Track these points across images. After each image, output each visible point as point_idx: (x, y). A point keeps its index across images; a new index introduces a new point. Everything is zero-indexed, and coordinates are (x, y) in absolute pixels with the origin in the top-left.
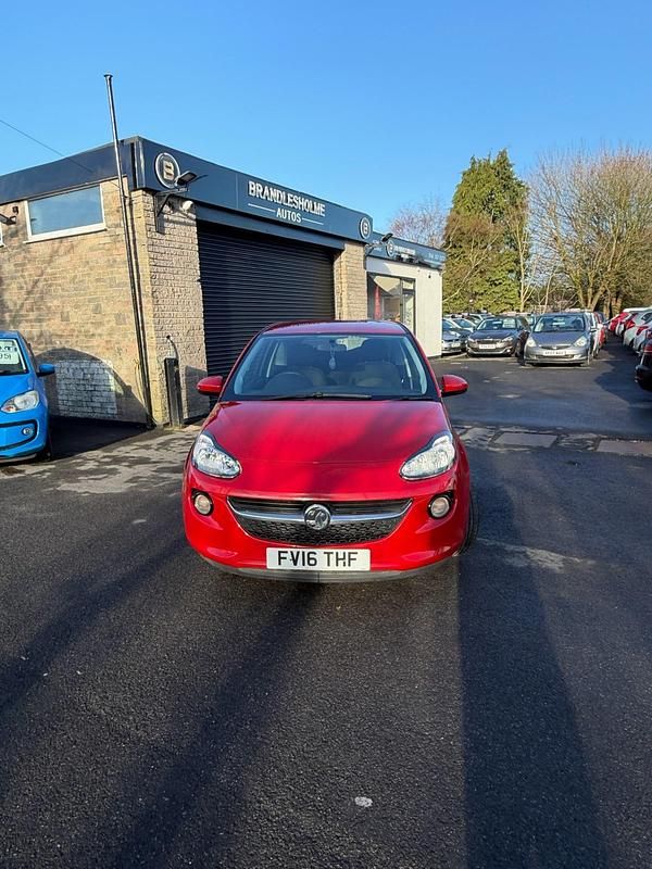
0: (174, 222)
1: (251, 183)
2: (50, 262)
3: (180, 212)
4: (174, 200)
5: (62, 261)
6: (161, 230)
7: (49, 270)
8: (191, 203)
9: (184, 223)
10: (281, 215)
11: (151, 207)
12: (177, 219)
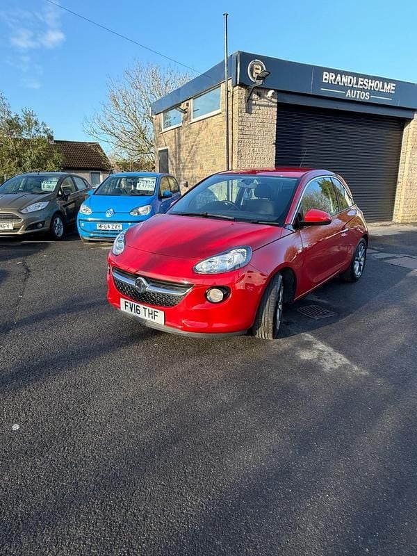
0: (260, 105)
1: (325, 73)
2: (199, 134)
3: (266, 98)
4: (261, 91)
5: (203, 133)
6: (249, 111)
7: (198, 139)
8: (273, 91)
9: (268, 106)
10: (350, 95)
11: (244, 96)
12: (262, 103)
